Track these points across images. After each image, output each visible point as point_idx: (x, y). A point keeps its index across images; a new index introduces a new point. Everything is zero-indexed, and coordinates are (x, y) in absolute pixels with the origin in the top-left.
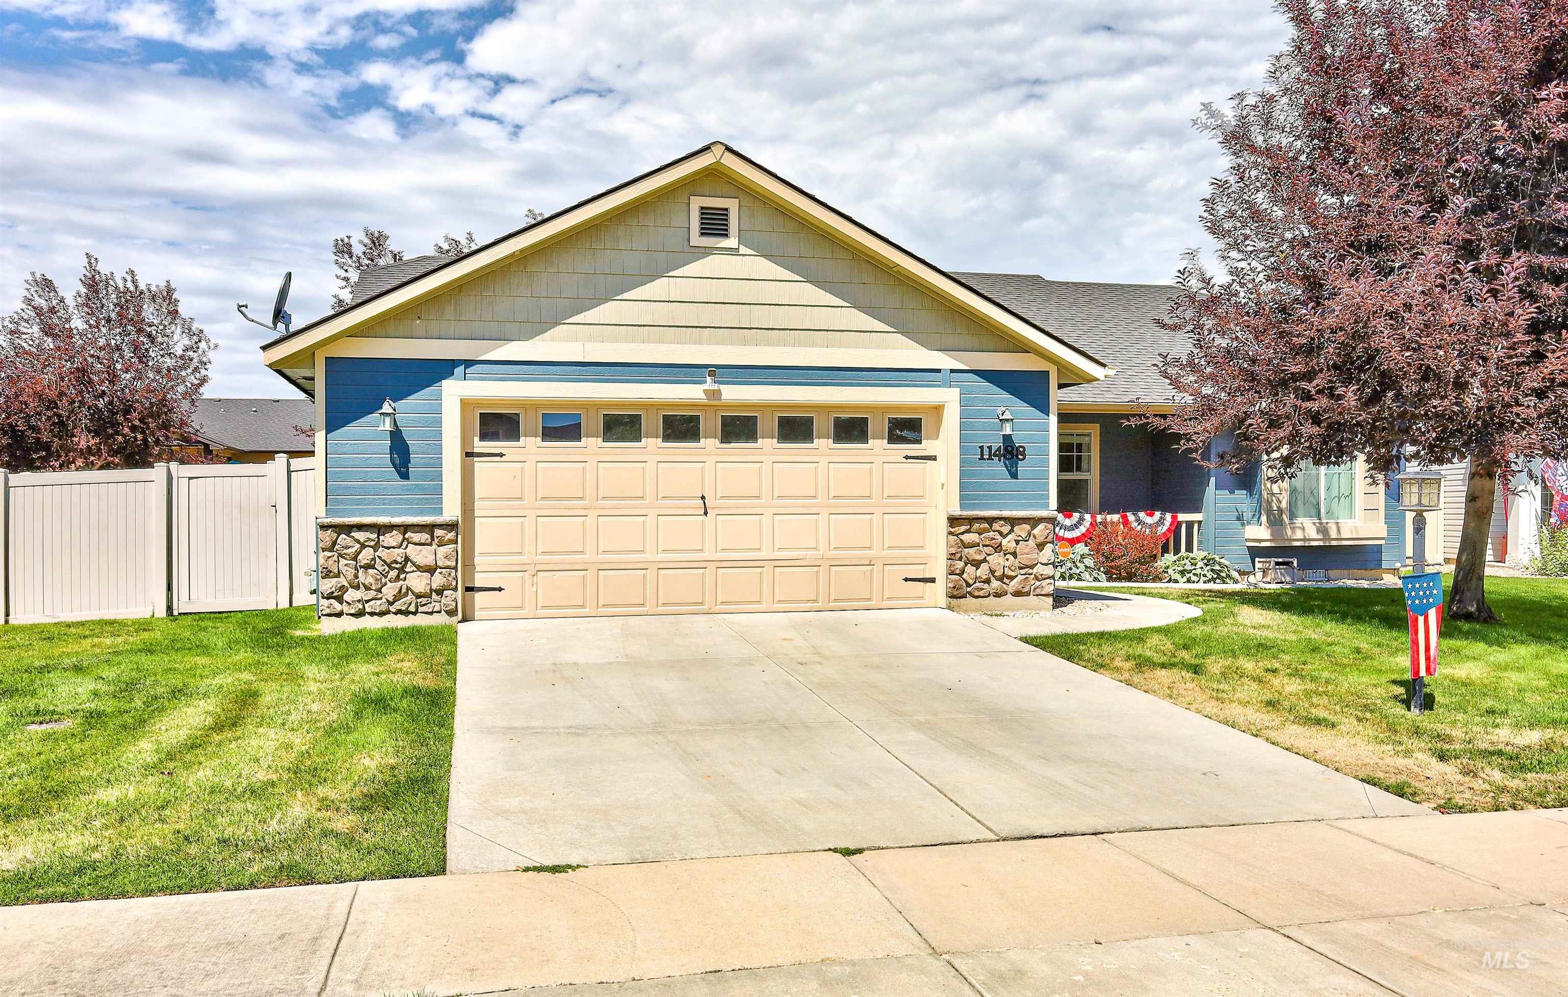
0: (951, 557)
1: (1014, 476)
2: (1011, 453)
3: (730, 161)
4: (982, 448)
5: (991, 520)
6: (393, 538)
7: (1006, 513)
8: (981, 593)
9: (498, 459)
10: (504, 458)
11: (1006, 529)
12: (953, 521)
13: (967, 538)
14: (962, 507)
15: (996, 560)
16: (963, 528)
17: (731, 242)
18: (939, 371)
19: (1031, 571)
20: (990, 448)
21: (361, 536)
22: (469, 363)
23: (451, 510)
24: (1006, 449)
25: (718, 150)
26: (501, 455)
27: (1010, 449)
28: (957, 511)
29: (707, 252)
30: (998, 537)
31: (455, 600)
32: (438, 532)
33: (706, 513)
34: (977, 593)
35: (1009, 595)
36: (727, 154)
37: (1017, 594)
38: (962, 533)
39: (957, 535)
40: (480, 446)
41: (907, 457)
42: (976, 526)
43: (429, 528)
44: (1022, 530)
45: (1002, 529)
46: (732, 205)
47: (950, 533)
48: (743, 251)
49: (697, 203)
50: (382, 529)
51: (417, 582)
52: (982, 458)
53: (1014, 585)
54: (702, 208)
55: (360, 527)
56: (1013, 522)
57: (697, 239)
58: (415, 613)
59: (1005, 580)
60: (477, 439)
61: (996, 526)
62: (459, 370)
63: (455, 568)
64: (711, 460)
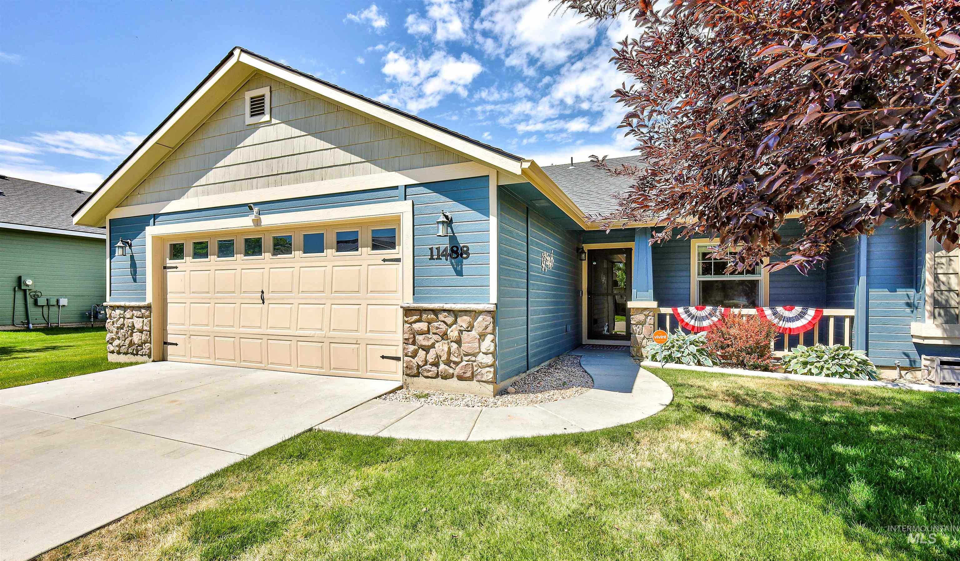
0: (406, 341)
1: (459, 273)
2: (456, 252)
3: (246, 59)
4: (431, 249)
5: (435, 312)
6: (128, 314)
7: (447, 306)
8: (429, 374)
9: (175, 270)
10: (178, 270)
11: (450, 320)
12: (408, 311)
13: (417, 326)
14: (415, 300)
15: (442, 348)
16: (415, 318)
17: (266, 118)
18: (396, 188)
19: (473, 359)
20: (438, 249)
21: (118, 312)
22: (155, 216)
23: (149, 299)
24: (452, 249)
25: (237, 52)
26: (176, 268)
27: (455, 249)
28: (409, 302)
29: (255, 127)
30: (443, 327)
31: (150, 349)
32: (143, 311)
33: (263, 303)
34: (426, 374)
35: (455, 379)
36: (243, 55)
37: (460, 378)
38: (415, 322)
39: (411, 323)
40: (170, 263)
41: (384, 260)
42: (424, 316)
43: (139, 308)
44: (463, 321)
45: (445, 320)
46: (265, 91)
47: (406, 322)
48: (274, 121)
49: (249, 95)
50: (125, 308)
51: (136, 337)
52: (432, 258)
53: (458, 370)
54: (252, 98)
55: (119, 307)
56: (456, 314)
57: (249, 120)
58: (137, 354)
59: (452, 365)
60: (168, 259)
61: (441, 317)
62: (152, 221)
63: (150, 331)
64: (267, 267)
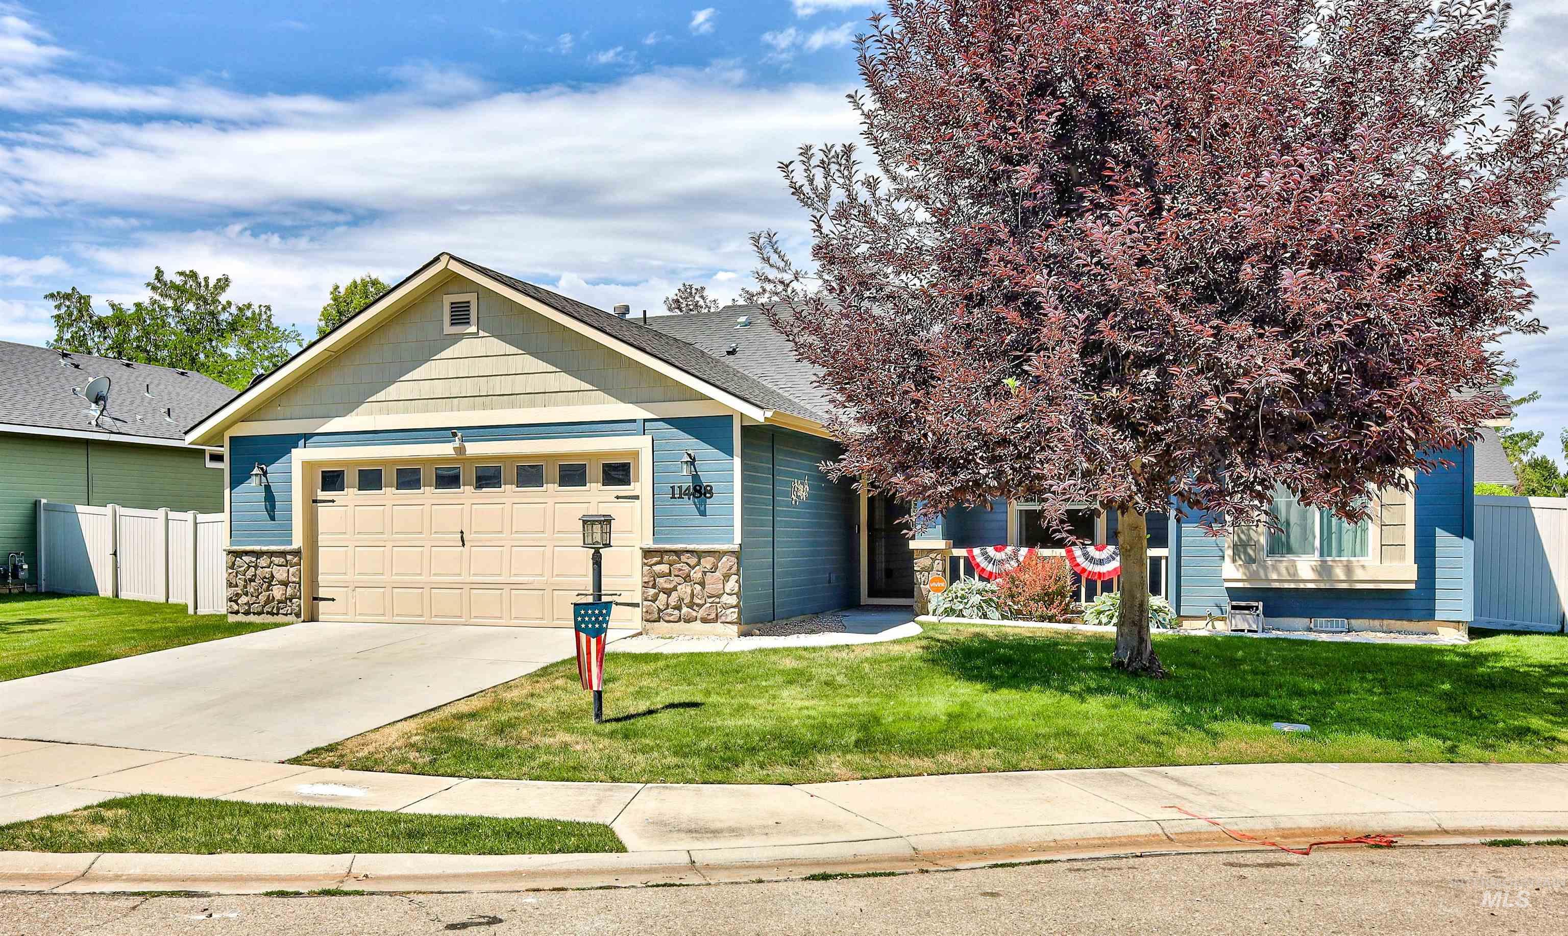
0: (645, 585)
1: (703, 513)
2: (699, 491)
3: (455, 267)
4: (673, 488)
5: (677, 553)
6: (263, 561)
7: (691, 547)
8: (671, 618)
9: (331, 504)
10: (335, 504)
11: (693, 561)
12: (647, 553)
13: (657, 568)
14: (655, 541)
15: (684, 590)
16: (655, 560)
17: (473, 329)
18: (634, 421)
19: (717, 600)
20: (680, 487)
21: (246, 559)
22: (307, 437)
23: (297, 542)
24: (695, 488)
25: (445, 259)
26: (333, 501)
27: (698, 488)
28: (649, 544)
29: (456, 339)
30: (686, 568)
31: (299, 606)
32: (289, 557)
33: (463, 545)
34: (667, 618)
35: (699, 622)
36: (451, 260)
37: (705, 621)
38: (655, 564)
39: (651, 566)
40: (322, 495)
41: (618, 497)
42: (666, 558)
43: (283, 554)
44: (707, 562)
45: (689, 561)
46: (472, 298)
47: (645, 564)
48: (481, 333)
49: (448, 300)
50: (258, 554)
51: (277, 592)
52: (673, 497)
53: (702, 613)
54: (452, 303)
55: (247, 553)
56: (699, 554)
57: (449, 329)
58: (277, 614)
59: (695, 607)
60: (319, 491)
61: (684, 558)
62: (302, 442)
63: (299, 583)
64: (468, 502)
